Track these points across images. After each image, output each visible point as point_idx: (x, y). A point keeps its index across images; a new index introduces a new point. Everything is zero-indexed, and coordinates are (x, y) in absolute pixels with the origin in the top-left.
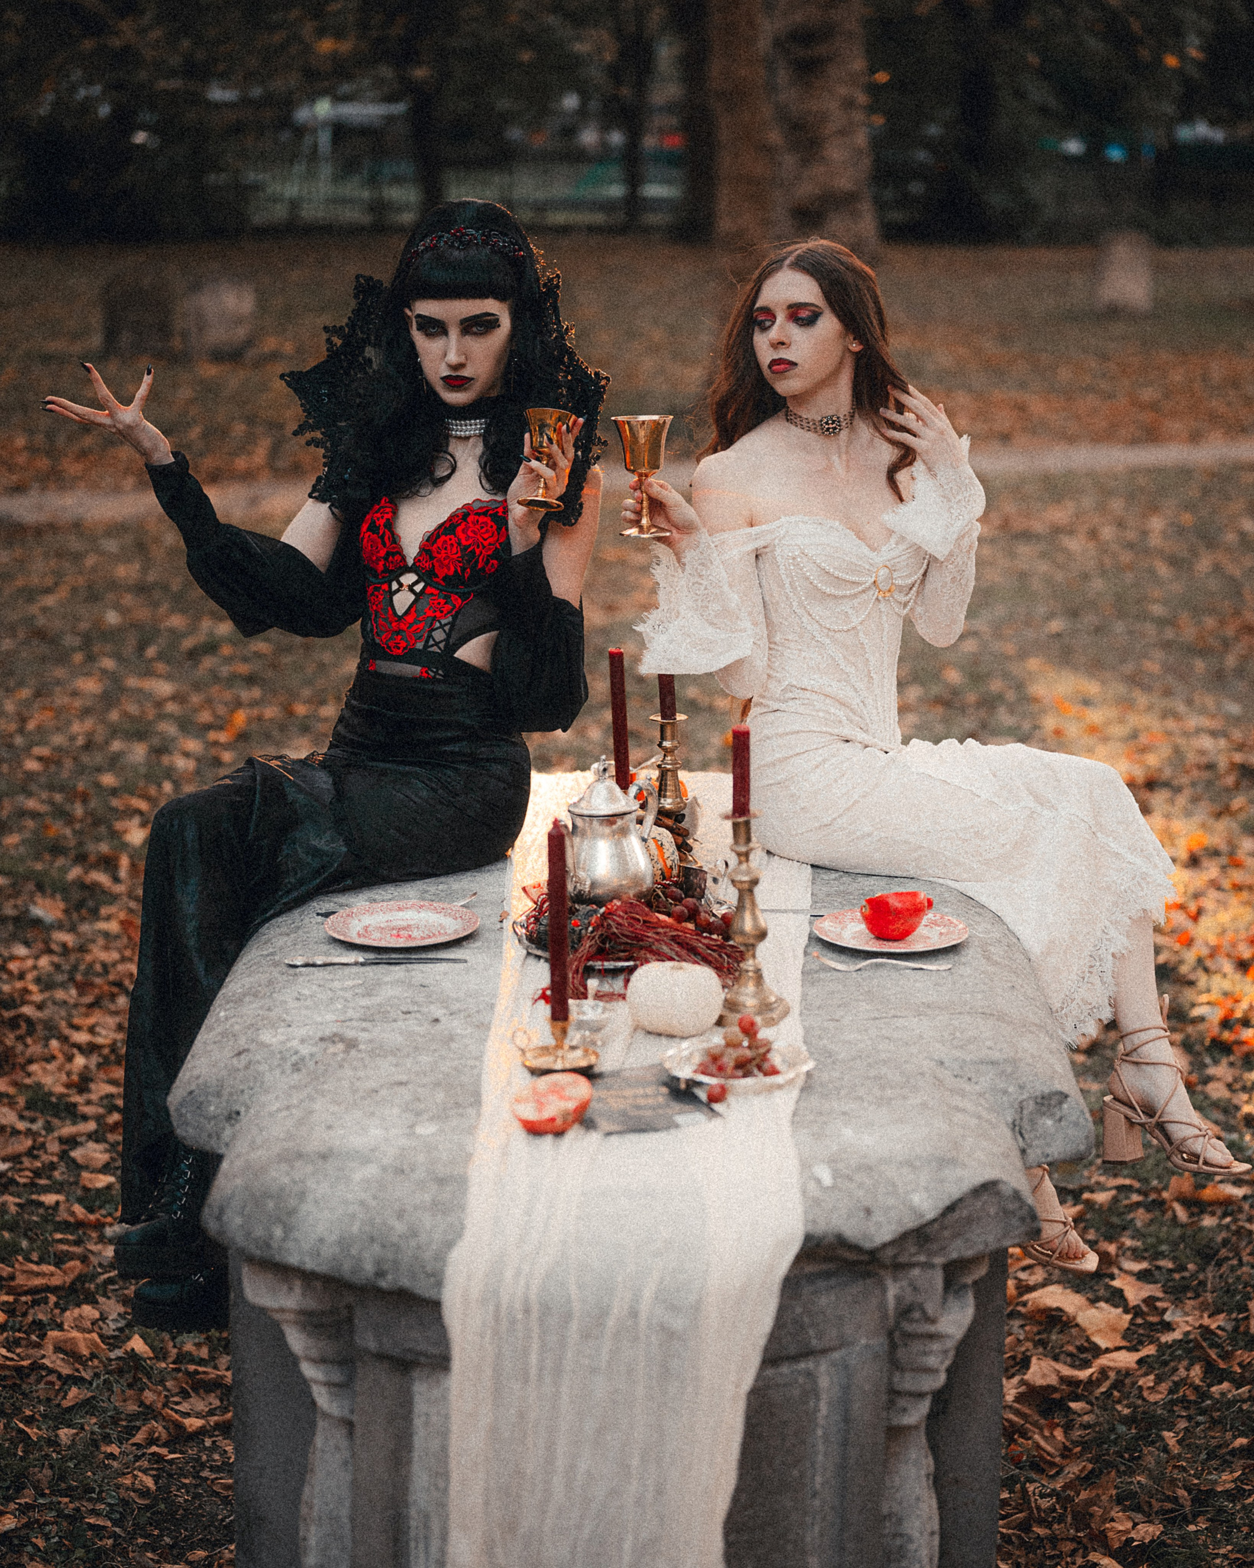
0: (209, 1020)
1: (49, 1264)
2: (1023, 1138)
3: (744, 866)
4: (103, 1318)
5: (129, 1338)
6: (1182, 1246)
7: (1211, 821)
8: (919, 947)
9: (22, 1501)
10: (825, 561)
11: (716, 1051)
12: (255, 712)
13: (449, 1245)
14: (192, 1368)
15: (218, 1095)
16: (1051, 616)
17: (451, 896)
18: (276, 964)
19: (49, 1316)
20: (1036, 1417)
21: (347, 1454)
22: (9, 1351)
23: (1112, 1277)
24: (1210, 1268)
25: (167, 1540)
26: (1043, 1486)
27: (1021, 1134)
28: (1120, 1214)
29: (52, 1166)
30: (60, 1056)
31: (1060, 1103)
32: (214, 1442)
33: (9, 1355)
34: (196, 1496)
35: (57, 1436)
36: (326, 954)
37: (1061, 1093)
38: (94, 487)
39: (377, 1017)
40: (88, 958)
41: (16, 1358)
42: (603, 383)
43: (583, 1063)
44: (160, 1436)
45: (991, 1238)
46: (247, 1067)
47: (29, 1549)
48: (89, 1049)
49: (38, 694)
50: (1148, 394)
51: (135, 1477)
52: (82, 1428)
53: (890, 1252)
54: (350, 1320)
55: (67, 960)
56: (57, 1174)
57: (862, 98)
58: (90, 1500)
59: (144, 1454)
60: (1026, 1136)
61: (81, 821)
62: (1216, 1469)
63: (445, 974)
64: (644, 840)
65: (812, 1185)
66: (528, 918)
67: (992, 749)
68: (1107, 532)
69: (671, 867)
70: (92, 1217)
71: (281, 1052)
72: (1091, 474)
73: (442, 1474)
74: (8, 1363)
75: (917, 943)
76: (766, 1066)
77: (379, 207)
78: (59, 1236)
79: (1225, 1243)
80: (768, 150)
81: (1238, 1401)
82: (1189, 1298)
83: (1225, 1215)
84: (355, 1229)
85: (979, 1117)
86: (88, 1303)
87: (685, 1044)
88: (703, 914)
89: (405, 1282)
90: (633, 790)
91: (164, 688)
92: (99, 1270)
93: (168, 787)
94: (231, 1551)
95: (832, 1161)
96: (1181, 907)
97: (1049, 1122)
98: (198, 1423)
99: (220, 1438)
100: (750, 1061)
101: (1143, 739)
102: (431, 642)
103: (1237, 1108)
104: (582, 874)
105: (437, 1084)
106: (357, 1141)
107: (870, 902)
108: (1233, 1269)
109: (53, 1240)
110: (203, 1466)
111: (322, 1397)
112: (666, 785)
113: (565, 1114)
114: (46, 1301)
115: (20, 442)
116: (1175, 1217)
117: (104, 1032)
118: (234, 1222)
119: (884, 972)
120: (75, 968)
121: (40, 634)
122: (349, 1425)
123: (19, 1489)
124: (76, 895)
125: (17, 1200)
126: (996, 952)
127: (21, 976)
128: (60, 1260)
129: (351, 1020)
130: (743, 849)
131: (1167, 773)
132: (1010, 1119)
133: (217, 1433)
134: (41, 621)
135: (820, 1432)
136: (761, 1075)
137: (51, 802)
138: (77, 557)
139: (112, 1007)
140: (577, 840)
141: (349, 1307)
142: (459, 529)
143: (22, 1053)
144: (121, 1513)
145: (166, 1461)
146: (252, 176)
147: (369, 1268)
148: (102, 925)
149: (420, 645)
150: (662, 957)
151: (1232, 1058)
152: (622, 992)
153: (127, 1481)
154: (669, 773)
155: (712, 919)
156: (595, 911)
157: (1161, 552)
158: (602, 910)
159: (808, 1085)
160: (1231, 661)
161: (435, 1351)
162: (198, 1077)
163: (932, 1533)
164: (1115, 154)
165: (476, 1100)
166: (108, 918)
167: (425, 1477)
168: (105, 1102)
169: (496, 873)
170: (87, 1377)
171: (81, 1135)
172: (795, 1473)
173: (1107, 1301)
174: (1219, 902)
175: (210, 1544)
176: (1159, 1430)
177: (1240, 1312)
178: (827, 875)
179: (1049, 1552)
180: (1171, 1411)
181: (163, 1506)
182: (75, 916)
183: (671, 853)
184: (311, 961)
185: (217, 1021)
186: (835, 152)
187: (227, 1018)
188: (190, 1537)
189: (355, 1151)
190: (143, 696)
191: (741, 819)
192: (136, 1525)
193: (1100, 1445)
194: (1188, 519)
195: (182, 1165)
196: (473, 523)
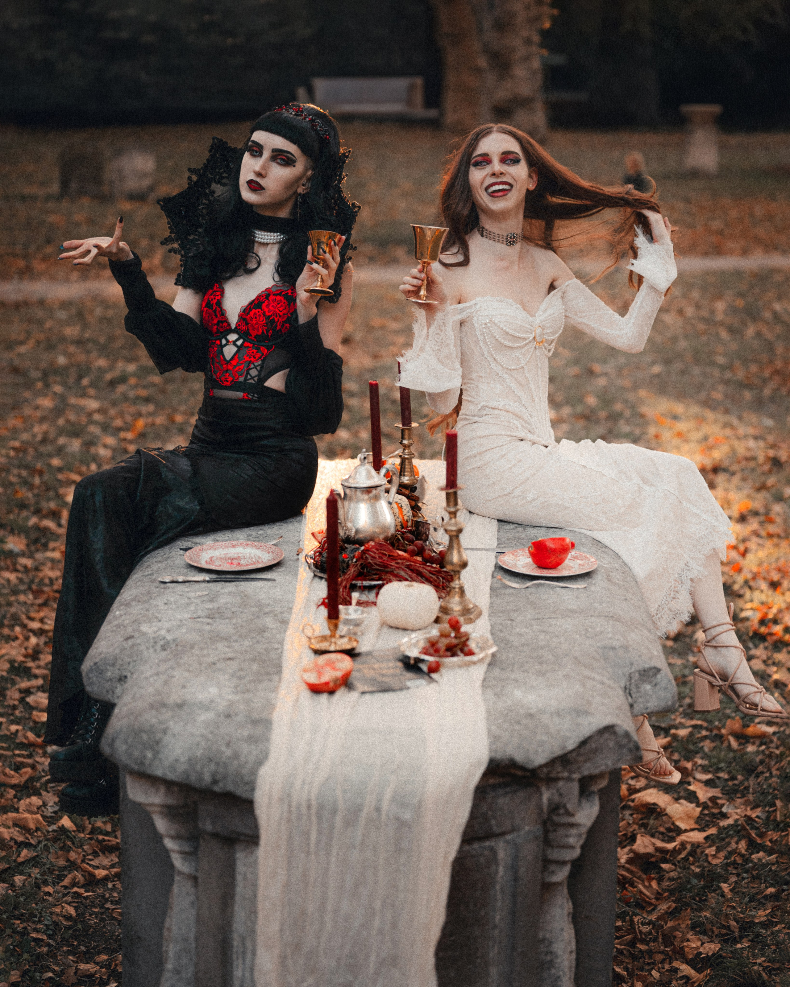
0: (110, 617)
1: (11, 769)
2: (632, 697)
3: (453, 521)
4: (45, 805)
5: (61, 818)
6: (734, 764)
7: (753, 494)
8: (566, 573)
10: (505, 326)
11: (434, 640)
12: (150, 420)
13: (260, 763)
14: (100, 837)
15: (113, 665)
16: (653, 363)
17: (266, 538)
18: (153, 581)
19: (10, 803)
20: (640, 873)
21: (193, 897)
23: (689, 784)
24: (752, 778)
25: (83, 948)
26: (644, 918)
27: (630, 695)
28: (694, 744)
29: (15, 707)
30: (21, 637)
31: (655, 675)
32: (114, 885)
34: (102, 920)
35: (13, 881)
36: (185, 575)
37: (655, 668)
38: (52, 278)
39: (216, 615)
40: (41, 575)
42: (356, 209)
43: (348, 647)
44: (78, 881)
45: (609, 763)
46: (132, 648)
48: (40, 633)
49: (14, 408)
50: (716, 225)
51: (63, 907)
52: (30, 876)
53: (544, 770)
54: (195, 811)
55: (28, 576)
56: (17, 713)
57: (536, 38)
58: (34, 922)
59: (69, 893)
60: (634, 696)
61: (39, 487)
62: (754, 908)
63: (261, 588)
64: (390, 503)
65: (495, 728)
66: (315, 553)
67: (614, 447)
68: (689, 311)
69: (407, 521)
70: (39, 740)
71: (154, 638)
73: (253, 912)
75: (564, 571)
76: (466, 649)
78: (17, 752)
79: (762, 762)
80: (478, 71)
81: (769, 864)
82: (738, 798)
83: (761, 744)
84: (199, 753)
85: (603, 683)
86: (35, 795)
87: (414, 635)
88: (427, 552)
89: (230, 787)
90: (383, 471)
91: (93, 404)
92: (43, 774)
93: (93, 466)
96: (735, 548)
97: (648, 687)
98: (103, 873)
99: (118, 882)
100: (456, 646)
101: (711, 441)
102: (249, 377)
103: (770, 676)
104: (349, 525)
105: (254, 660)
106: (201, 696)
107: (534, 544)
108: (766, 779)
109: (14, 755)
110: (107, 900)
111: (178, 862)
112: (405, 468)
113: (336, 680)
114: (8, 793)
116: (730, 745)
117: (49, 622)
118: (121, 748)
119: (542, 589)
120: (32, 581)
121: (16, 370)
122: (195, 879)
124: (34, 535)
126: (617, 576)
128: (18, 767)
129: (200, 618)
130: (452, 510)
131: (725, 464)
132: (623, 685)
133: (116, 879)
134: (17, 362)
135: (498, 887)
136: (462, 655)
137: (19, 476)
138: (40, 322)
140: (346, 503)
141: (195, 803)
142: (264, 305)
144: (53, 931)
145: (84, 898)
147: (207, 778)
148: (50, 554)
149: (241, 379)
150: (401, 579)
151: (766, 644)
152: (374, 600)
153: (58, 910)
154: (407, 461)
155: (433, 554)
156: (358, 549)
157: (722, 324)
158: (362, 548)
159: (493, 662)
160: (767, 392)
161: (248, 832)
162: (101, 654)
163: (571, 952)
165: (278, 669)
166: (54, 550)
167: (243, 914)
169: (296, 524)
170: (33, 842)
171: (33, 687)
172: (482, 913)
173: (686, 799)
174: (759, 544)
175: (110, 951)
176: (719, 882)
177: (771, 807)
178: (507, 527)
179: (647, 960)
180: (726, 870)
181: (80, 926)
182: (33, 548)
183: (407, 512)
184: (175, 580)
185: (114, 617)
186: (519, 72)
187: (121, 616)
188: (97, 946)
189: (201, 703)
190: (79, 409)
191: (451, 491)
192: (63, 939)
193: (680, 892)
194: (740, 303)
195: (93, 710)
196: (273, 301)
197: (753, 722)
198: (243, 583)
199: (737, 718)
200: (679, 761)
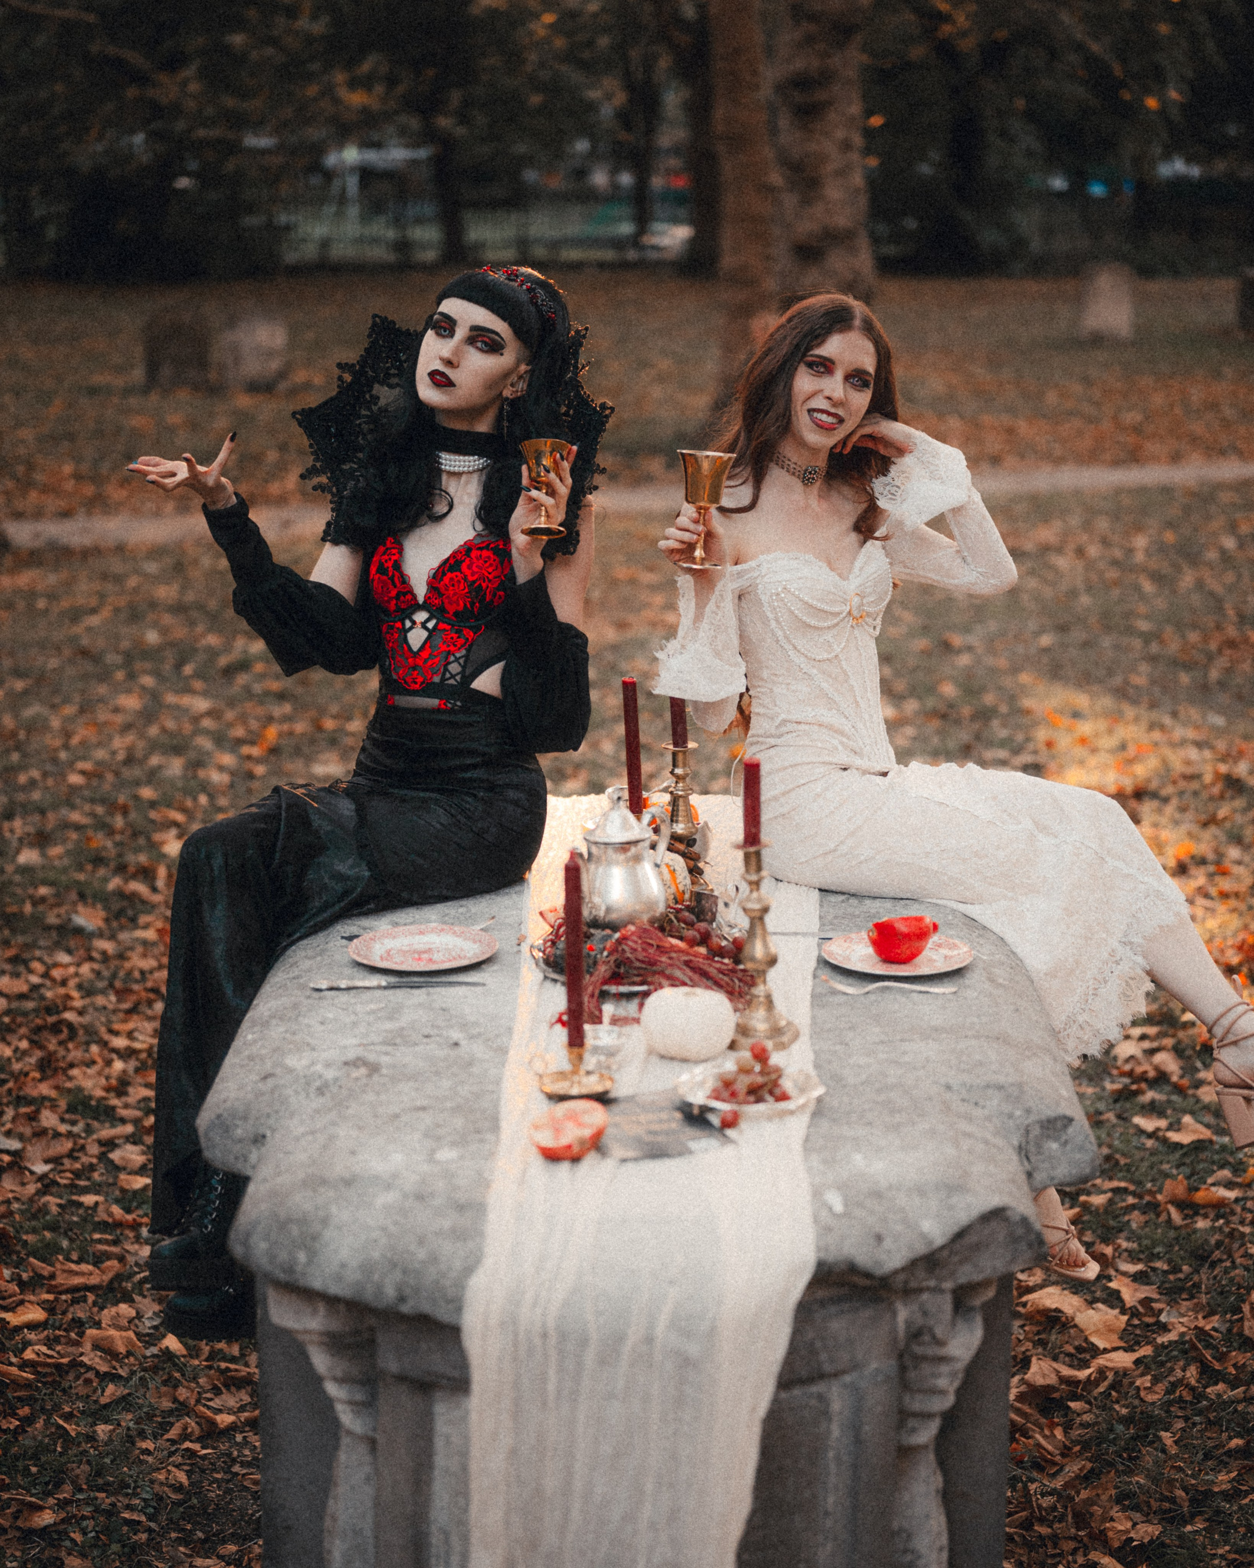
0: (237, 1044)
1: (88, 1263)
2: (1030, 1161)
3: (755, 895)
4: (139, 1316)
5: (164, 1336)
6: (1177, 1248)
7: (1197, 831)
8: (926, 971)
9: (61, 1497)
10: (807, 595)
11: (729, 1077)
12: (285, 727)
13: (469, 1270)
14: (223, 1365)
15: (245, 1118)
16: (1038, 634)
17: (472, 919)
18: (303, 987)
19: (88, 1314)
20: (1037, 1417)
21: (367, 1469)
22: (49, 1348)
23: (1110, 1279)
24: (1204, 1269)
25: (200, 1535)
26: (1045, 1485)
27: (1028, 1158)
28: (1115, 1217)
29: (92, 1168)
30: (99, 1060)
31: (1065, 1127)
32: (245, 1438)
33: (49, 1352)
34: (228, 1491)
35: (95, 1432)
36: (349, 978)
37: (1066, 1117)
38: (136, 512)
39: (399, 1041)
40: (127, 965)
41: (56, 1355)
42: (607, 412)
43: (599, 1089)
44: (192, 1432)
45: (998, 1264)
46: (272, 1092)
47: (68, 1543)
48: (127, 1054)
49: (82, 711)
50: (1132, 417)
51: (169, 1472)
52: (119, 1425)
53: (901, 1277)
54: (372, 1341)
55: (108, 968)
56: (96, 1176)
57: (858, 140)
58: (126, 1495)
59: (177, 1450)
60: (1033, 1159)
61: (122, 832)
62: (1212, 1470)
63: (465, 997)
64: (657, 866)
65: (824, 1213)
66: (545, 942)
68: (1093, 551)
69: (684, 892)
70: (129, 1217)
71: (305, 1076)
72: (1077, 493)
73: (462, 1492)
74: (49, 1361)
75: (922, 966)
76: (777, 1091)
77: (403, 246)
78: (97, 1236)
79: (1219, 1244)
80: (770, 189)
81: (1233, 1402)
82: (1183, 1300)
83: (1218, 1217)
84: (376, 1255)
85: (986, 1142)
86: (125, 1302)
87: (698, 1069)
88: (715, 939)
89: (426, 1308)
90: (646, 818)
91: (201, 704)
92: (136, 1269)
93: (203, 799)
94: (259, 1546)
95: (842, 1187)
97: (1054, 1146)
98: (231, 1419)
99: (251, 1434)
100: (761, 1087)
101: (1132, 751)
102: (448, 675)
104: (596, 900)
105: (457, 1110)
106: (379, 1167)
107: (877, 926)
108: (1226, 1271)
109: (92, 1240)
110: (234, 1461)
111: (346, 1417)
112: (678, 810)
113: (582, 1141)
114: (84, 1299)
115: (68, 469)
116: (1169, 1220)
117: (141, 1037)
118: (260, 1246)
119: (889, 996)
120: (114, 976)
121: (84, 653)
122: (372, 1443)
123: (58, 1485)
124: (116, 906)
125: (59, 1201)
126: (1001, 974)
127: (64, 983)
128: (98, 1260)
129: (373, 1044)
130: (754, 877)
131: (1154, 785)
132: (1016, 1144)
133: (247, 1429)
134: (85, 642)
135: (831, 1454)
136: (772, 1100)
137: (93, 815)
138: (119, 579)
139: (149, 1012)
140: (592, 867)
141: (372, 1329)
142: (464, 566)
143: (64, 1057)
144: (155, 1508)
145: (201, 1457)
146: (283, 219)
147: (390, 1292)
148: (140, 934)
149: (437, 679)
150: (675, 983)
152: (636, 1015)
153: (162, 1477)
154: (681, 800)
155: (724, 943)
156: (610, 936)
157: (1144, 570)
158: (617, 935)
159: (820, 1110)
160: (1214, 674)
161: (456, 1374)
162: (225, 1100)
163: (941, 1549)
164: (1097, 190)
165: (495, 1127)
166: (146, 927)
167: (446, 1496)
168: (142, 1105)
169: (514, 896)
170: (123, 1374)
171: (118, 1137)
172: (807, 1494)
173: (1104, 1302)
174: (1207, 909)
175: (241, 1539)
176: (1157, 1430)
177: (1234, 1314)
178: (833, 898)
179: (1051, 1551)
180: (1168, 1411)
181: (195, 1501)
182: (115, 924)
183: (684, 878)
184: (335, 985)
185: (245, 1044)
186: (833, 192)
187: (255, 1041)
188: (222, 1531)
189: (377, 1177)
190: (179, 711)
191: (752, 849)
192: (171, 1520)
193: (1099, 1445)
194: (1169, 537)
195: (213, 1181)
196: (477, 559)
197: (1205, 1183)
198: (438, 989)
199: (1180, 1177)
200: (1092, 1244)
